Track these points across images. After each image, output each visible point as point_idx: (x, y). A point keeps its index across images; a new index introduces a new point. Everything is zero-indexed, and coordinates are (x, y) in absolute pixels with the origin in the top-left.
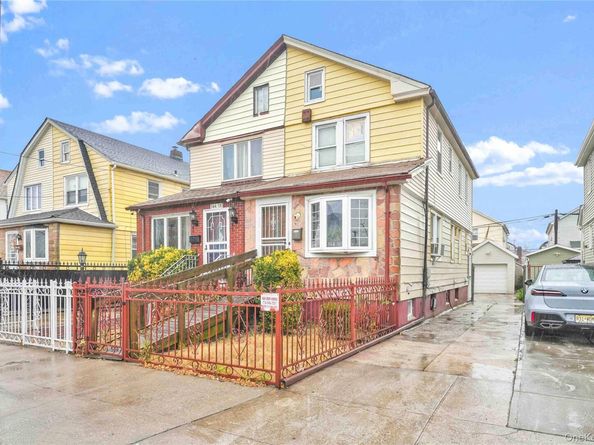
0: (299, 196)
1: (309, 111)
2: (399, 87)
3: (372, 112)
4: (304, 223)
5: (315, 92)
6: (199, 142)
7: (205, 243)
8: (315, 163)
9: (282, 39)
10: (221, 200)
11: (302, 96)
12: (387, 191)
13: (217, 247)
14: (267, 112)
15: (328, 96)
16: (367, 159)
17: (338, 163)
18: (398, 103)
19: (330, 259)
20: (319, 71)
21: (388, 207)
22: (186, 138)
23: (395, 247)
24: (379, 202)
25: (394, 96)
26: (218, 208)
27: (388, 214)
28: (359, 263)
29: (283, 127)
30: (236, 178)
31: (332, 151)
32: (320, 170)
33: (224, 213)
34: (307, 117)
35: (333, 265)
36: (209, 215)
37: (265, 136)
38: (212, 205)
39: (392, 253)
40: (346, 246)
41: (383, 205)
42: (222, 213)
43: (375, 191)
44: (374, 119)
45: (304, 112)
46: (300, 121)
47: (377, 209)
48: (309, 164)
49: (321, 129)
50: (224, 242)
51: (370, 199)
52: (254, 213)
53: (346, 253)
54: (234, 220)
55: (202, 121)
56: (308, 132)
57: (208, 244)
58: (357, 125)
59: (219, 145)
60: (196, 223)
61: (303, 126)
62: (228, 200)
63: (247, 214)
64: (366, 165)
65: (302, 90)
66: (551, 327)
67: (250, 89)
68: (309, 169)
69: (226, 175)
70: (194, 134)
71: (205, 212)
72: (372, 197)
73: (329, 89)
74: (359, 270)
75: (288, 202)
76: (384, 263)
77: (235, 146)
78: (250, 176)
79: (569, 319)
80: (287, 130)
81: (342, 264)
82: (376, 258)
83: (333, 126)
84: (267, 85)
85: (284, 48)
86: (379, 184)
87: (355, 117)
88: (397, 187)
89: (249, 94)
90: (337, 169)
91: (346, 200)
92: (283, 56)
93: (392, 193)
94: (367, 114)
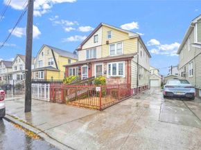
0: (105, 62)
4: (107, 69)
5: (109, 36)
7: (82, 74)
8: (109, 54)
9: (101, 23)
10: (86, 64)
11: (106, 38)
14: (97, 42)
15: (113, 38)
16: (123, 53)
20: (110, 31)
21: (128, 65)
26: (85, 66)
30: (90, 58)
31: (114, 51)
32: (111, 56)
33: (87, 67)
35: (114, 80)
37: (97, 47)
39: (129, 77)
43: (125, 61)
45: (107, 41)
46: (106, 44)
47: (125, 66)
49: (111, 46)
50: (87, 74)
51: (123, 63)
53: (117, 77)
54: (89, 69)
56: (108, 46)
58: (120, 45)
59: (86, 50)
60: (80, 69)
67: (93, 36)
69: (87, 58)
70: (79, 48)
71: (82, 67)
74: (121, 81)
75: (102, 64)
77: (90, 50)
78: (93, 58)
79: (175, 93)
80: (102, 46)
82: (125, 78)
83: (114, 45)
84: (97, 35)
85: (102, 26)
88: (130, 60)
91: (117, 63)
94: (123, 42)
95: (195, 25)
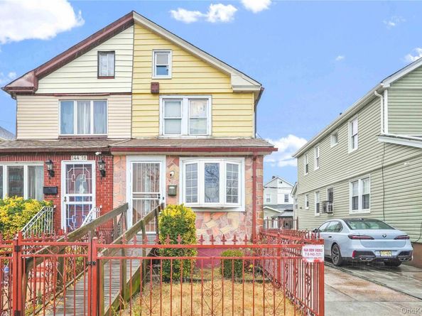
0: (172, 156)
1: (157, 84)
2: (238, 81)
3: (214, 96)
4: (178, 180)
5: (162, 69)
6: (30, 92)
7: (64, 194)
8: (162, 130)
9: (131, 14)
11: (149, 70)
12: (255, 159)
13: (79, 199)
14: (113, 77)
15: (175, 75)
16: (209, 132)
17: (184, 133)
18: (236, 93)
19: (203, 212)
20: (167, 52)
21: (254, 172)
22: (13, 85)
23: (260, 204)
24: (247, 168)
25: (234, 86)
26: (82, 160)
27: (254, 177)
28: (230, 216)
29: (130, 93)
30: (76, 134)
31: (178, 122)
32: (166, 136)
33: (89, 166)
34: (155, 90)
35: (206, 218)
36: (68, 167)
37: (110, 98)
38: (73, 157)
39: (257, 209)
40: (222, 202)
41: (250, 170)
42: (86, 166)
43: (244, 158)
44: (215, 102)
45: (153, 84)
46: (149, 91)
47: (245, 173)
48: (156, 130)
49: (167, 101)
50: (89, 195)
51: (239, 164)
52: (124, 168)
53: (222, 208)
54: (103, 174)
55: (35, 71)
56: (156, 102)
57: (68, 196)
58: (200, 105)
59: (57, 99)
60: (52, 174)
61: (151, 96)
62: (97, 153)
63: (116, 169)
64: (209, 137)
65: (149, 64)
66: (367, 260)
67: (94, 52)
68: (157, 134)
69: (63, 130)
70: (24, 83)
71: (64, 164)
72: (241, 164)
73: (175, 70)
74: (230, 222)
75: (162, 161)
76: (251, 217)
77: (75, 103)
78: (92, 134)
79: (377, 254)
80: (134, 97)
81: (215, 217)
82: (245, 213)
83: (179, 101)
84: (113, 52)
85: (132, 23)
86: (248, 153)
87: (199, 97)
88: (262, 156)
89: (92, 56)
90: (183, 138)
91: (223, 163)
92: (130, 30)
93: (258, 161)
94: (209, 97)
95: (382, 93)
